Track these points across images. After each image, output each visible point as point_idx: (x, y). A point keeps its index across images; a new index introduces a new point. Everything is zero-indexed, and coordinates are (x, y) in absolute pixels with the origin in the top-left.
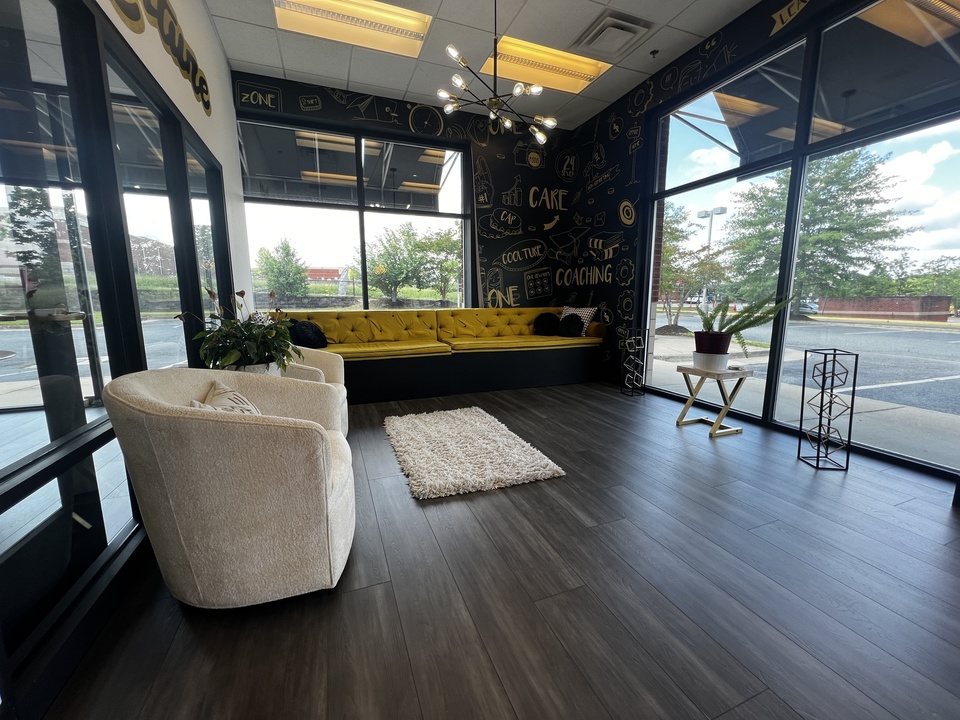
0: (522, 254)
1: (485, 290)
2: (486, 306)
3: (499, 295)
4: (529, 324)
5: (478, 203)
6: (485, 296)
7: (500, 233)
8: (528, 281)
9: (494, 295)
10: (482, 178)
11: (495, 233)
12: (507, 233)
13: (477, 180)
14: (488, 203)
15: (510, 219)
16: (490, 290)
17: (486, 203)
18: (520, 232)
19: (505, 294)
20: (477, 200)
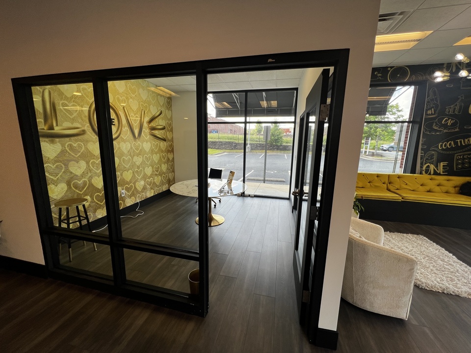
0: (456, 143)
1: (422, 164)
2: (421, 173)
3: (432, 167)
4: (455, 187)
5: (427, 114)
6: (421, 167)
7: (441, 131)
8: (457, 160)
9: (428, 167)
10: (432, 100)
11: (436, 131)
12: (445, 131)
13: (428, 102)
14: (434, 114)
15: (450, 123)
16: (425, 164)
17: (432, 114)
18: (457, 130)
19: (437, 166)
20: (426, 112)
